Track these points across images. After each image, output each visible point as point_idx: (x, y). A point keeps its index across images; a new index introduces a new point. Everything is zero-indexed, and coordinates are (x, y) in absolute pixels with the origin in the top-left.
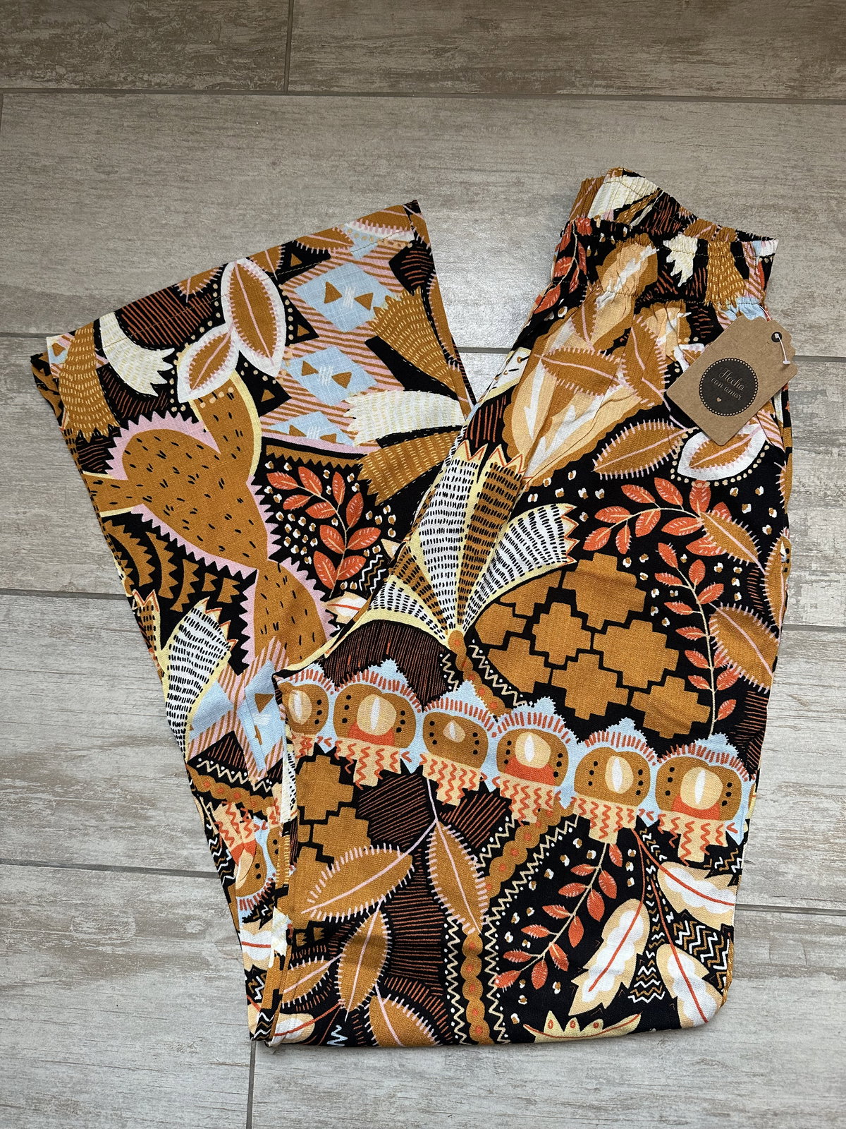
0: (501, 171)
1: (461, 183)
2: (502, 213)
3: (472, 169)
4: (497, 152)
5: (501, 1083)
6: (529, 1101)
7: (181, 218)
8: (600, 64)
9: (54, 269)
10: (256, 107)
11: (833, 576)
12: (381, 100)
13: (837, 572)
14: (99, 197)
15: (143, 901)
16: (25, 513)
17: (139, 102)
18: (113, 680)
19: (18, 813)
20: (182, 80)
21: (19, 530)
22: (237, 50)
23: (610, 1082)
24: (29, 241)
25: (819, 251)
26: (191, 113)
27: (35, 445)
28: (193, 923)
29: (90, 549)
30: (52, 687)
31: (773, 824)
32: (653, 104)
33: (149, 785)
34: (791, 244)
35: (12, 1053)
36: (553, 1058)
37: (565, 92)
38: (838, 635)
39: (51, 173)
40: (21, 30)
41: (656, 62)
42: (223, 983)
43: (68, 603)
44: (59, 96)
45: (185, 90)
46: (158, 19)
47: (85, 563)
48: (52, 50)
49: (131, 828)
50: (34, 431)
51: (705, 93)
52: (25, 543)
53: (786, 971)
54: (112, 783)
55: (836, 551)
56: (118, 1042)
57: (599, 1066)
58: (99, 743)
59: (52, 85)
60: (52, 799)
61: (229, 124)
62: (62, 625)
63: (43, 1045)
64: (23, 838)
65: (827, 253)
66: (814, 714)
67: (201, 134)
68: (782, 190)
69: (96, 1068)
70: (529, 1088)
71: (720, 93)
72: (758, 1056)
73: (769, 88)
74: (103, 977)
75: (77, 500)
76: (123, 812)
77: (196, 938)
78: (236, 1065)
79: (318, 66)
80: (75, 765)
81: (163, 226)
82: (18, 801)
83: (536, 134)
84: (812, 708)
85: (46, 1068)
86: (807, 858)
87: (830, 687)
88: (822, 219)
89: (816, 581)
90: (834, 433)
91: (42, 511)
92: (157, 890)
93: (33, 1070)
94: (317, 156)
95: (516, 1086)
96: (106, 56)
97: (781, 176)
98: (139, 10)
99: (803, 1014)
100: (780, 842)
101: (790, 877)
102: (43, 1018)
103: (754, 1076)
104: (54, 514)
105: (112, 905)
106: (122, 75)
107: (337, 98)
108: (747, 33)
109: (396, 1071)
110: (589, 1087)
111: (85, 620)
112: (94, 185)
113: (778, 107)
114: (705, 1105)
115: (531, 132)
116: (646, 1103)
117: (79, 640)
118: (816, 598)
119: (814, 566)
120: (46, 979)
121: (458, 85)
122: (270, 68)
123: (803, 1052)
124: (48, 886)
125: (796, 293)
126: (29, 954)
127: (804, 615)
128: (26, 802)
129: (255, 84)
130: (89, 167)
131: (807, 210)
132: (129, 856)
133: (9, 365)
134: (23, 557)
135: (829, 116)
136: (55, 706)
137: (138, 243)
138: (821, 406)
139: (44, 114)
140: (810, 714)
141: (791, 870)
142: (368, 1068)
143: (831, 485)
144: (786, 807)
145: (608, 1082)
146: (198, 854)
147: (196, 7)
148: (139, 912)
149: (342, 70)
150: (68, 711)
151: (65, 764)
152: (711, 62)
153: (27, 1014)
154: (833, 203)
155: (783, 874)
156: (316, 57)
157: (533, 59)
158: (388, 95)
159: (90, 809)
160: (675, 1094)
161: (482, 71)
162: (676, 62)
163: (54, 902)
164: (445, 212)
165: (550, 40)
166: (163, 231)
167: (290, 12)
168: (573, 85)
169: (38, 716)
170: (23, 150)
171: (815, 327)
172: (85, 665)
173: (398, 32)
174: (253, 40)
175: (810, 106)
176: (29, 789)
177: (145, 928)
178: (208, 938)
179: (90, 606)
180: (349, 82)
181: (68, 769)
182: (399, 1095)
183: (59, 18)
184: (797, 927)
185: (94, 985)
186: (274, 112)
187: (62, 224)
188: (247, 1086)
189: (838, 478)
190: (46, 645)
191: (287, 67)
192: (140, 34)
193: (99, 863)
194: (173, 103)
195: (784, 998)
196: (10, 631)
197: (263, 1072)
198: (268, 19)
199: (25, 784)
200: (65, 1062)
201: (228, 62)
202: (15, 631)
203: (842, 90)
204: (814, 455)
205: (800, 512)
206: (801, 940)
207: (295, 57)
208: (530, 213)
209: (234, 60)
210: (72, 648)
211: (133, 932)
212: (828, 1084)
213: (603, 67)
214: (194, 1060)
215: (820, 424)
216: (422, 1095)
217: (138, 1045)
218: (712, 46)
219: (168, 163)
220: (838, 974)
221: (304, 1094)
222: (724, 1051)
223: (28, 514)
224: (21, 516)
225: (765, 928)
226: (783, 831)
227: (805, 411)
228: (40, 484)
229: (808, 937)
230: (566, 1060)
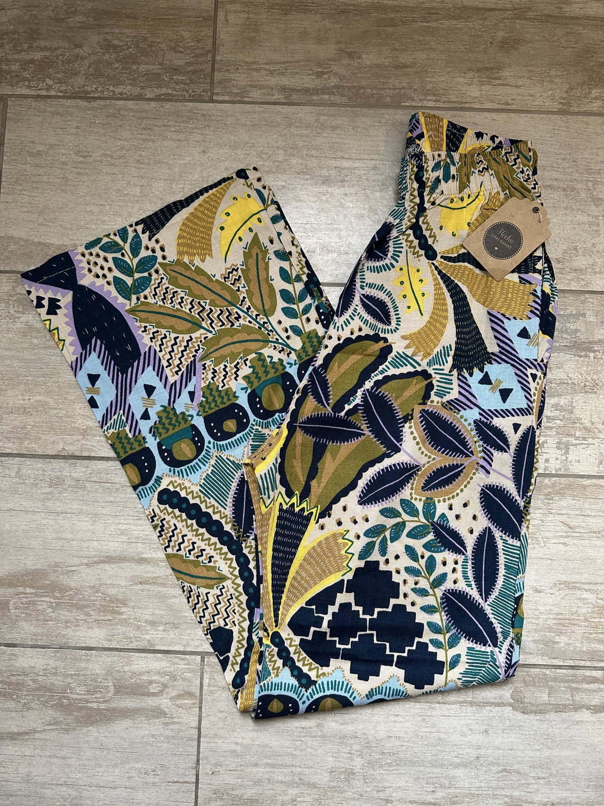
0: (363, 159)
1: (335, 167)
2: (364, 190)
3: (343, 158)
4: (360, 146)
5: (368, 789)
6: (387, 801)
7: (138, 190)
8: (431, 85)
9: (47, 225)
10: (190, 111)
11: (590, 440)
12: (279, 108)
13: (593, 438)
14: (79, 174)
15: (119, 671)
16: (29, 399)
17: (107, 106)
18: (95, 517)
19: (28, 612)
20: (137, 91)
21: (25, 411)
22: (176, 70)
23: (442, 786)
24: (29, 205)
25: (581, 218)
26: (144, 115)
27: (36, 351)
28: (154, 685)
29: (77, 425)
30: (51, 522)
31: (550, 610)
32: (468, 114)
33: (121, 590)
34: (562, 213)
35: (27, 780)
36: (404, 772)
37: (407, 104)
38: (594, 481)
39: (44, 157)
40: (20, 52)
41: (470, 84)
42: (176, 727)
43: (62, 463)
44: (49, 101)
45: (140, 98)
46: (120, 46)
47: (73, 434)
48: (42, 68)
49: (109, 620)
50: (35, 341)
51: (503, 107)
52: (30, 421)
53: (559, 708)
54: (95, 589)
55: (593, 424)
56: (102, 770)
57: (435, 775)
58: (86, 561)
59: (44, 93)
60: (52, 600)
61: (171, 123)
62: (57, 478)
63: (49, 773)
64: (33, 629)
65: (585, 219)
66: (578, 535)
67: (152, 130)
68: (556, 175)
69: (87, 787)
70: (387, 792)
71: (514, 107)
72: (541, 766)
73: (547, 104)
74: (92, 723)
75: (67, 390)
76: (103, 609)
77: (157, 696)
78: (186, 782)
79: (234, 82)
80: (69, 577)
81: (125, 195)
82: (29, 603)
83: (387, 133)
84: (577, 530)
85: (52, 789)
86: (573, 632)
87: (589, 516)
88: (583, 195)
89: (579, 444)
90: (591, 343)
91: (41, 398)
92: (128, 663)
93: (42, 790)
94: (234, 147)
95: (379, 791)
96: (82, 72)
97: (555, 165)
98: (105, 40)
99: (571, 737)
100: (555, 621)
101: (562, 645)
102: (48, 753)
103: (539, 779)
104: (50, 401)
105: (97, 675)
106: (94, 86)
107: (248, 106)
108: (532, 65)
109: (297, 783)
110: (429, 790)
111: (74, 475)
112: (75, 165)
113: (553, 117)
114: (506, 799)
115: (384, 132)
116: (467, 800)
117: (70, 489)
118: (579, 456)
119: (578, 434)
120: (51, 727)
121: (333, 98)
122: (200, 83)
123: (571, 762)
124: (51, 662)
125: (565, 247)
126: (38, 710)
127: (571, 467)
128: (34, 603)
129: (190, 95)
130: (71, 152)
131: (573, 189)
132: (109, 640)
133: (16, 294)
134: (29, 431)
135: (587, 123)
136: (54, 535)
137: (108, 207)
138: (582, 325)
139: (38, 114)
140: (575, 534)
141: (563, 640)
142: (278, 782)
143: (589, 378)
144: (559, 598)
145: (441, 786)
146: (157, 638)
147: (147, 38)
148: (116, 679)
149: (251, 86)
150: (62, 539)
151: (62, 577)
152: (507, 85)
153: (38, 752)
154: (590, 184)
155: (557, 643)
156: (233, 76)
157: (385, 80)
158: (284, 104)
159: (80, 608)
160: (485, 793)
161: (349, 88)
162: (483, 85)
163: (55, 673)
164: (325, 188)
165: (396, 67)
166: (126, 199)
167: (214, 43)
168: (412, 99)
169: (41, 543)
170: (23, 139)
171: (578, 270)
172: (75, 507)
173: (290, 59)
174: (188, 63)
175: (574, 117)
176: (36, 594)
177: (120, 690)
178: (165, 696)
179: (78, 465)
180: (256, 94)
181: (65, 580)
182: (299, 799)
183: (48, 44)
184: (567, 678)
185: (85, 730)
186: (203, 115)
187: (52, 193)
188: (194, 796)
189: (594, 373)
190: (46, 493)
191: (212, 83)
192: (107, 57)
193: (87, 645)
194: (131, 107)
195: (558, 726)
196: (21, 483)
197: (205, 787)
198: (198, 48)
199: (34, 591)
200: (66, 784)
201: (170, 79)
202: (24, 483)
203: (596, 106)
204: (577, 358)
205: (568, 397)
206: (569, 687)
207: (218, 76)
208: (384, 189)
209: (175, 77)
210: (65, 495)
211: (112, 693)
212: (587, 783)
213: (433, 87)
214: (157, 780)
215: (582, 337)
216: (315, 799)
217: (117, 771)
218: (507, 74)
219: (128, 150)
220: (594, 710)
221: (233, 801)
222: (519, 763)
223: (32, 400)
224: (27, 402)
225: (546, 679)
226: (558, 614)
227: (571, 327)
228: (40, 379)
229: (574, 685)
230: (412, 772)
